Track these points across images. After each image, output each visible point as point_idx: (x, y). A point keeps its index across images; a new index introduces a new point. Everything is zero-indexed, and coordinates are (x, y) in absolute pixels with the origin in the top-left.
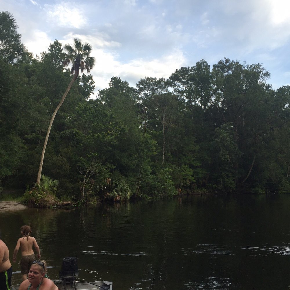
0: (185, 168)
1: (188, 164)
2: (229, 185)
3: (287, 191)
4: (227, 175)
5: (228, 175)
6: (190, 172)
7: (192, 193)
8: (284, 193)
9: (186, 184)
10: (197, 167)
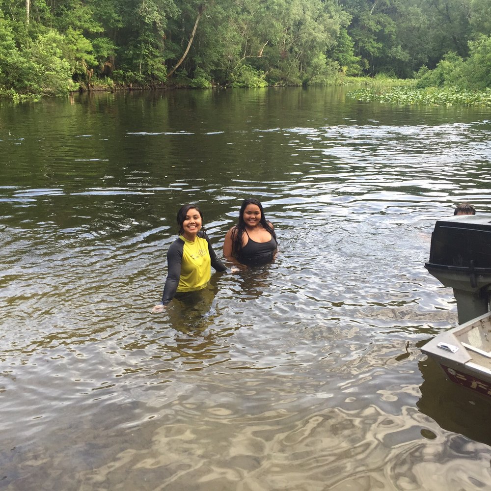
0: (75, 37)
1: (80, 28)
2: (156, 72)
3: (244, 82)
4: (151, 53)
5: (153, 53)
6: (85, 44)
7: (88, 87)
8: (240, 87)
9: (80, 70)
10: (97, 35)
